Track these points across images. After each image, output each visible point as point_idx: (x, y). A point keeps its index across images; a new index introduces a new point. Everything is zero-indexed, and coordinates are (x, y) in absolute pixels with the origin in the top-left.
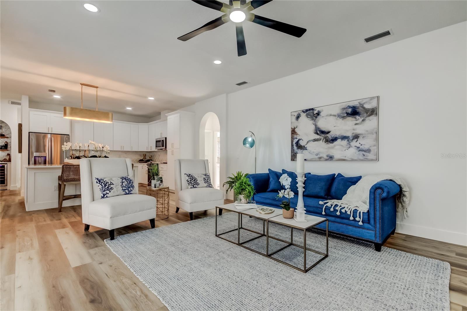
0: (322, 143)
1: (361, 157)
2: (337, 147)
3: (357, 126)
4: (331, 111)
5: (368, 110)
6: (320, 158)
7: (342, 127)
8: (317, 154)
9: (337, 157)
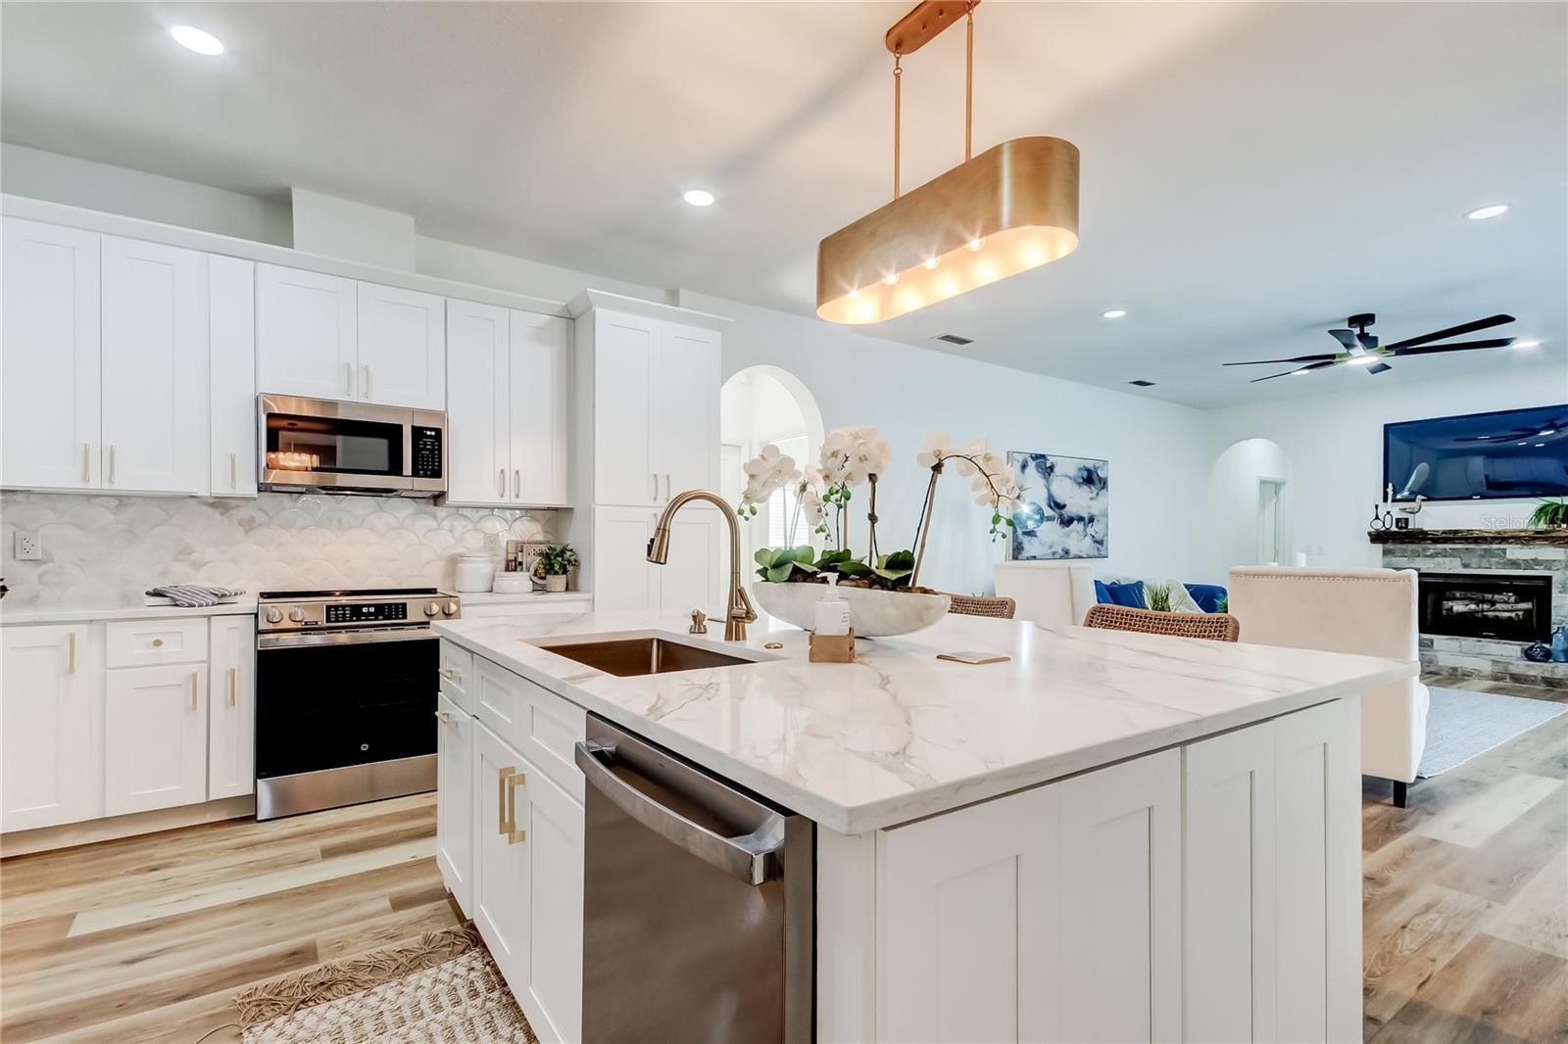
0: (1056, 524)
1: (1096, 553)
2: (1074, 534)
3: (1093, 502)
4: (1066, 468)
5: (1100, 479)
6: (1054, 553)
7: (1078, 500)
8: (1050, 547)
9: (1073, 552)
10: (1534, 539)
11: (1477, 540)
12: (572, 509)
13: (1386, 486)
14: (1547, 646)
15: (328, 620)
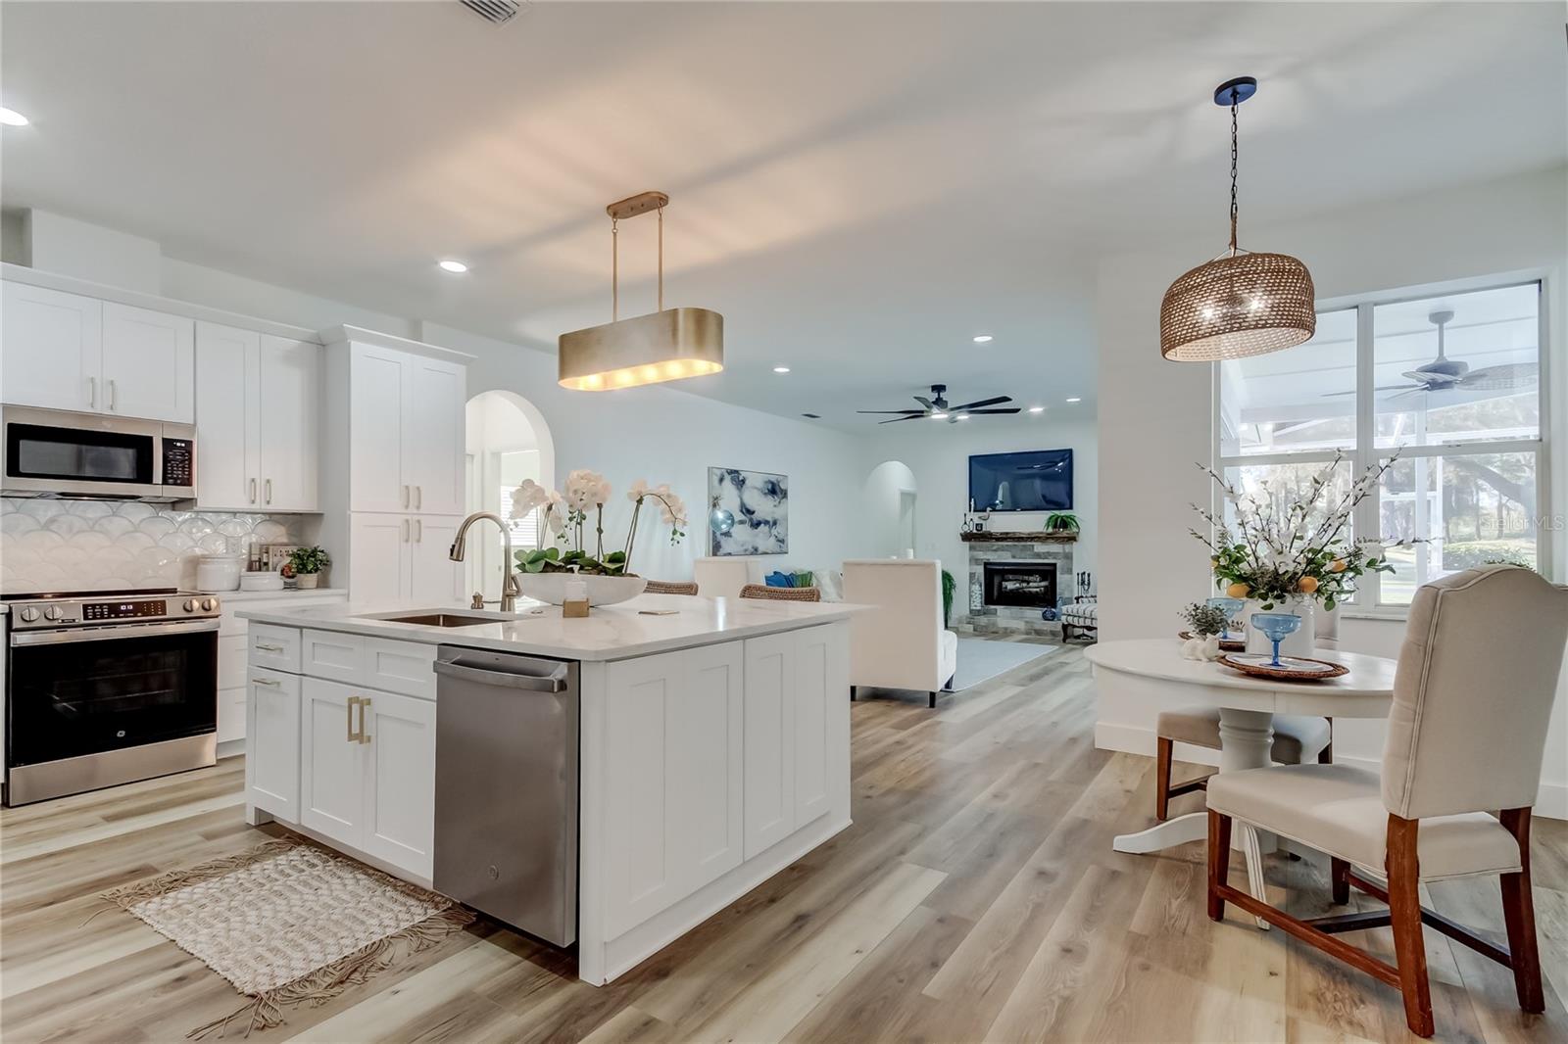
1: (779, 550)
2: (761, 535)
3: (776, 509)
4: (755, 481)
5: (782, 490)
6: (746, 550)
7: (764, 507)
8: (742, 545)
9: (761, 550)
10: (1048, 538)
11: (1020, 539)
12: (322, 514)
13: (970, 501)
14: (1053, 610)
15: (86, 618)
